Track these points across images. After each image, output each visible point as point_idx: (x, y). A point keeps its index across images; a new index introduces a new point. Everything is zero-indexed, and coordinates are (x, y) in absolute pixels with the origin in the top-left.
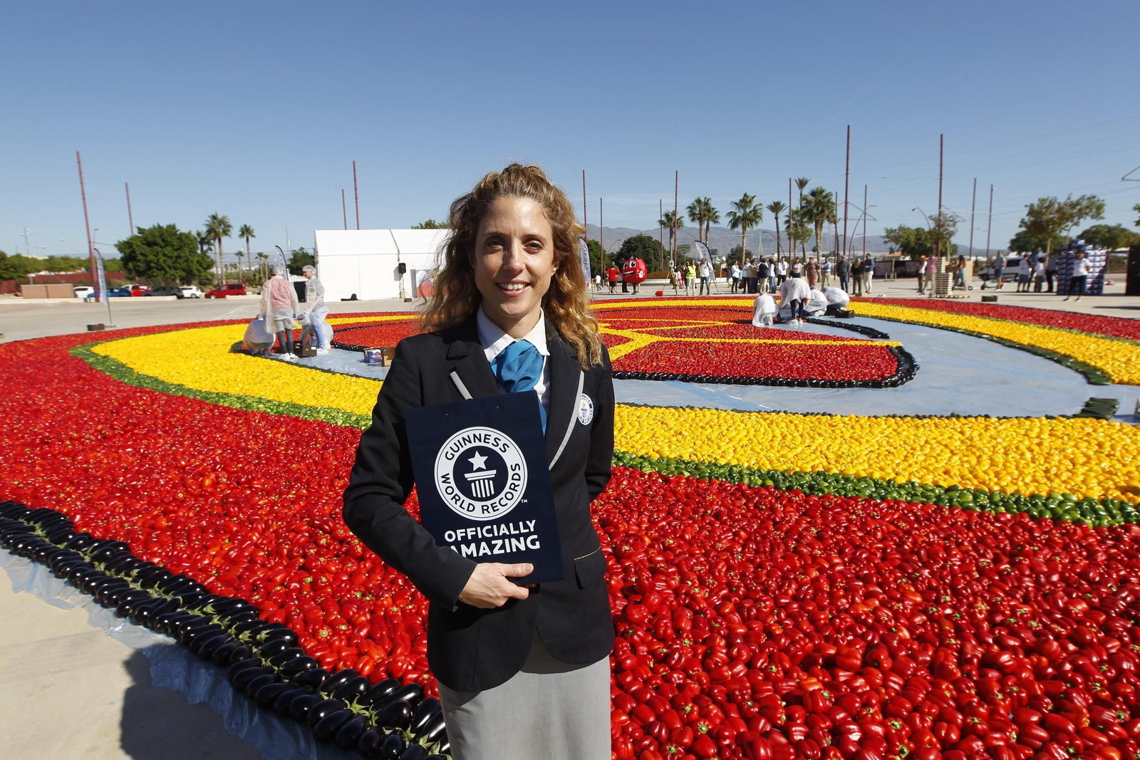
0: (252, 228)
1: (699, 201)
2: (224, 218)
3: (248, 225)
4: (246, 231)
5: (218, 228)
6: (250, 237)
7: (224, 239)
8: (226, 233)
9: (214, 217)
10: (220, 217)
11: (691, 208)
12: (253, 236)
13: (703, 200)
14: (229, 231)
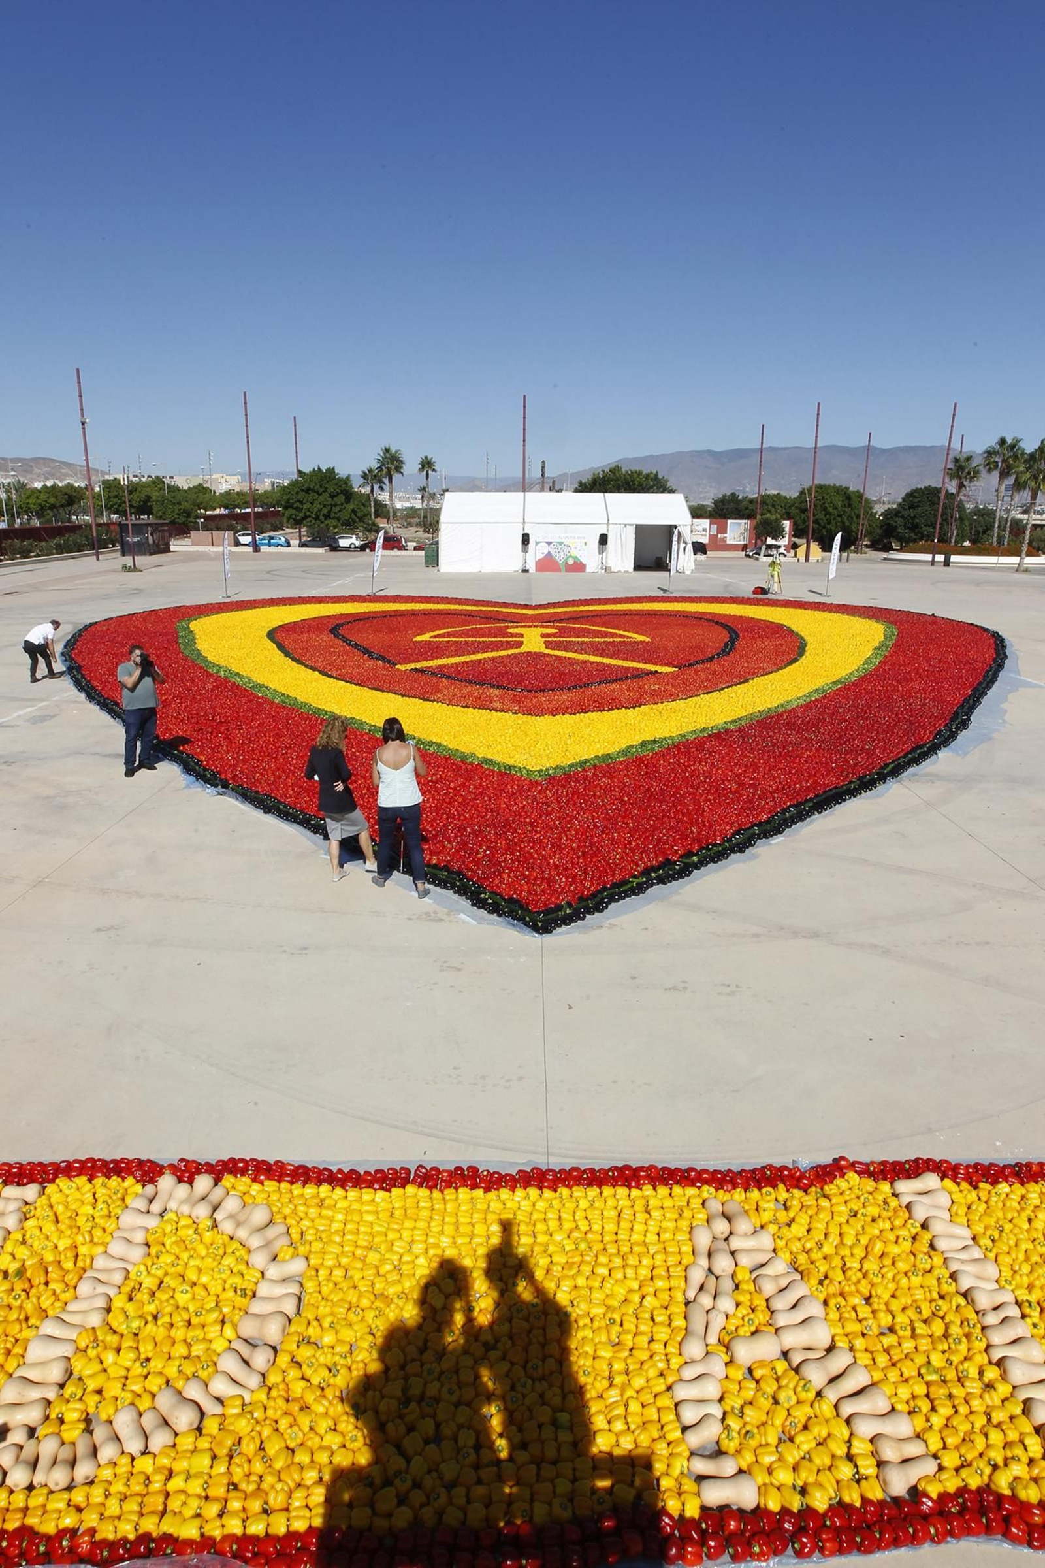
0: (433, 460)
1: (1002, 441)
2: (396, 452)
3: (429, 457)
4: (427, 465)
5: (391, 464)
6: (430, 472)
7: (396, 477)
8: (398, 469)
9: (387, 450)
10: (393, 452)
11: (990, 453)
12: (434, 470)
13: (1009, 441)
14: (401, 468)
